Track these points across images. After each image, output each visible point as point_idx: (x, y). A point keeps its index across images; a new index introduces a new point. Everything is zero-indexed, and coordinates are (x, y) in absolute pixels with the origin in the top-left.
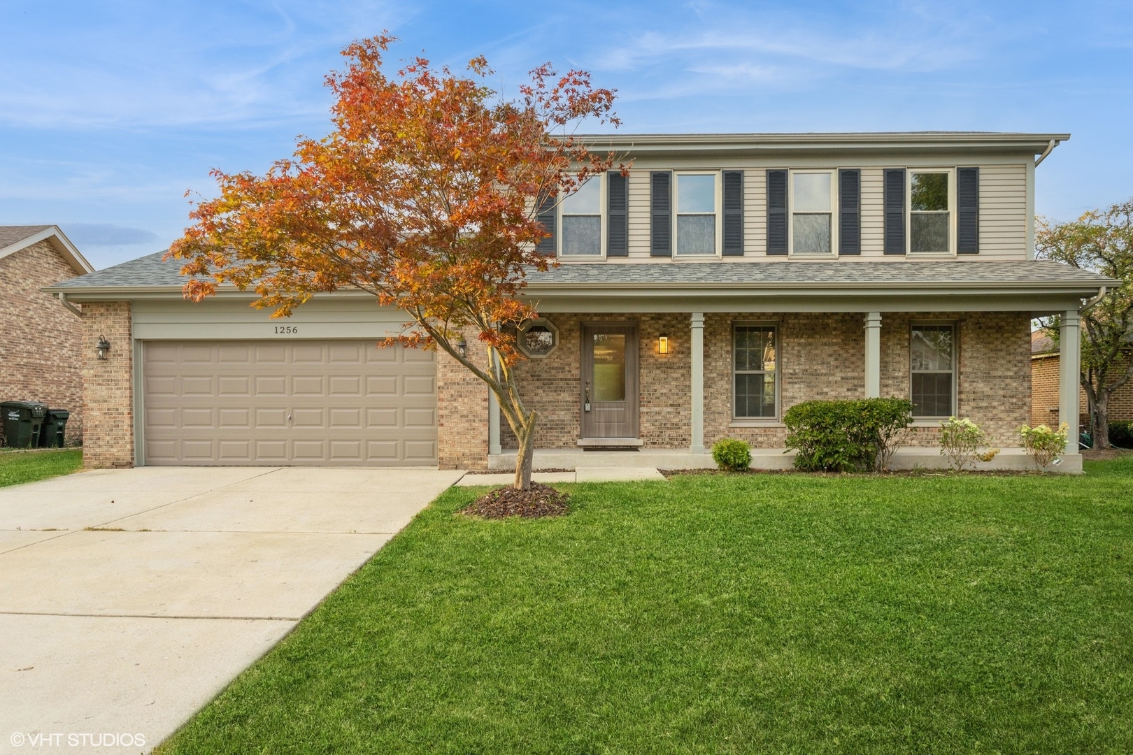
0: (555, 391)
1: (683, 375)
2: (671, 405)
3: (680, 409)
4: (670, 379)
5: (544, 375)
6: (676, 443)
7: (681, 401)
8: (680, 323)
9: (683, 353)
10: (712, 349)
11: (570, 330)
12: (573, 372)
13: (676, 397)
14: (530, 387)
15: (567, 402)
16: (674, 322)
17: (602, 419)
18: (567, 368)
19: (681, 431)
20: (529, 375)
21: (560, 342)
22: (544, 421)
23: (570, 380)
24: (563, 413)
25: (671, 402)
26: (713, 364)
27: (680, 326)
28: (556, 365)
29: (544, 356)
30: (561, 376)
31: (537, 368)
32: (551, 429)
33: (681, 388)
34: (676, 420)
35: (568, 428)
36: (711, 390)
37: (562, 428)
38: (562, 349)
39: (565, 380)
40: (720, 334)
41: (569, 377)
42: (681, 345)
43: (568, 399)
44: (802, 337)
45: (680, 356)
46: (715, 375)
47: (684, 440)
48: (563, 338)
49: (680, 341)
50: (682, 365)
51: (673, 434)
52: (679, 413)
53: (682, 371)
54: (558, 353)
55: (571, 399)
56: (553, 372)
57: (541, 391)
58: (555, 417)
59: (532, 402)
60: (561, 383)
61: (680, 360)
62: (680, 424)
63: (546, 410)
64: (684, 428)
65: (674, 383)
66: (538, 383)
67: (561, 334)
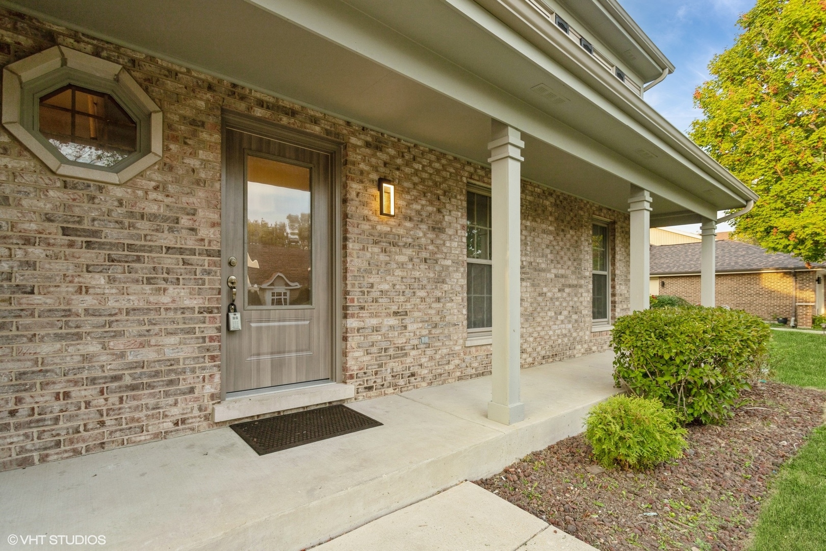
0: (149, 281)
1: (411, 260)
2: (396, 313)
3: (407, 320)
4: (394, 266)
5: (111, 234)
6: (401, 382)
7: (409, 306)
8: (407, 165)
9: (411, 219)
10: (447, 218)
11: (196, 124)
12: (204, 232)
13: (402, 298)
14: (59, 266)
15: (183, 310)
16: (399, 161)
17: (266, 346)
18: (185, 221)
19: (409, 360)
20: (53, 228)
21: (166, 149)
22: (113, 366)
23: (193, 252)
24: (173, 340)
25: (394, 308)
26: (448, 244)
27: (407, 170)
28: (153, 208)
29: (113, 178)
30: (166, 239)
31: (83, 208)
32: (133, 388)
33: (409, 281)
34: (400, 341)
35: (189, 380)
36: (446, 287)
37: (171, 382)
38: (171, 168)
39: (181, 251)
40: (456, 197)
41: (191, 243)
42: (408, 204)
43: (187, 303)
45: (408, 224)
46: (449, 262)
47: (413, 375)
48: (175, 139)
49: (408, 197)
50: (410, 240)
51: (398, 368)
52: (405, 327)
53: (409, 252)
54: (157, 177)
55: (196, 303)
56: (144, 226)
57: (100, 280)
58: (148, 354)
59: (68, 313)
60: (169, 261)
61: (408, 230)
62: (408, 347)
63: (118, 335)
64: (413, 353)
65: (398, 272)
66: (87, 256)
67: (168, 126)
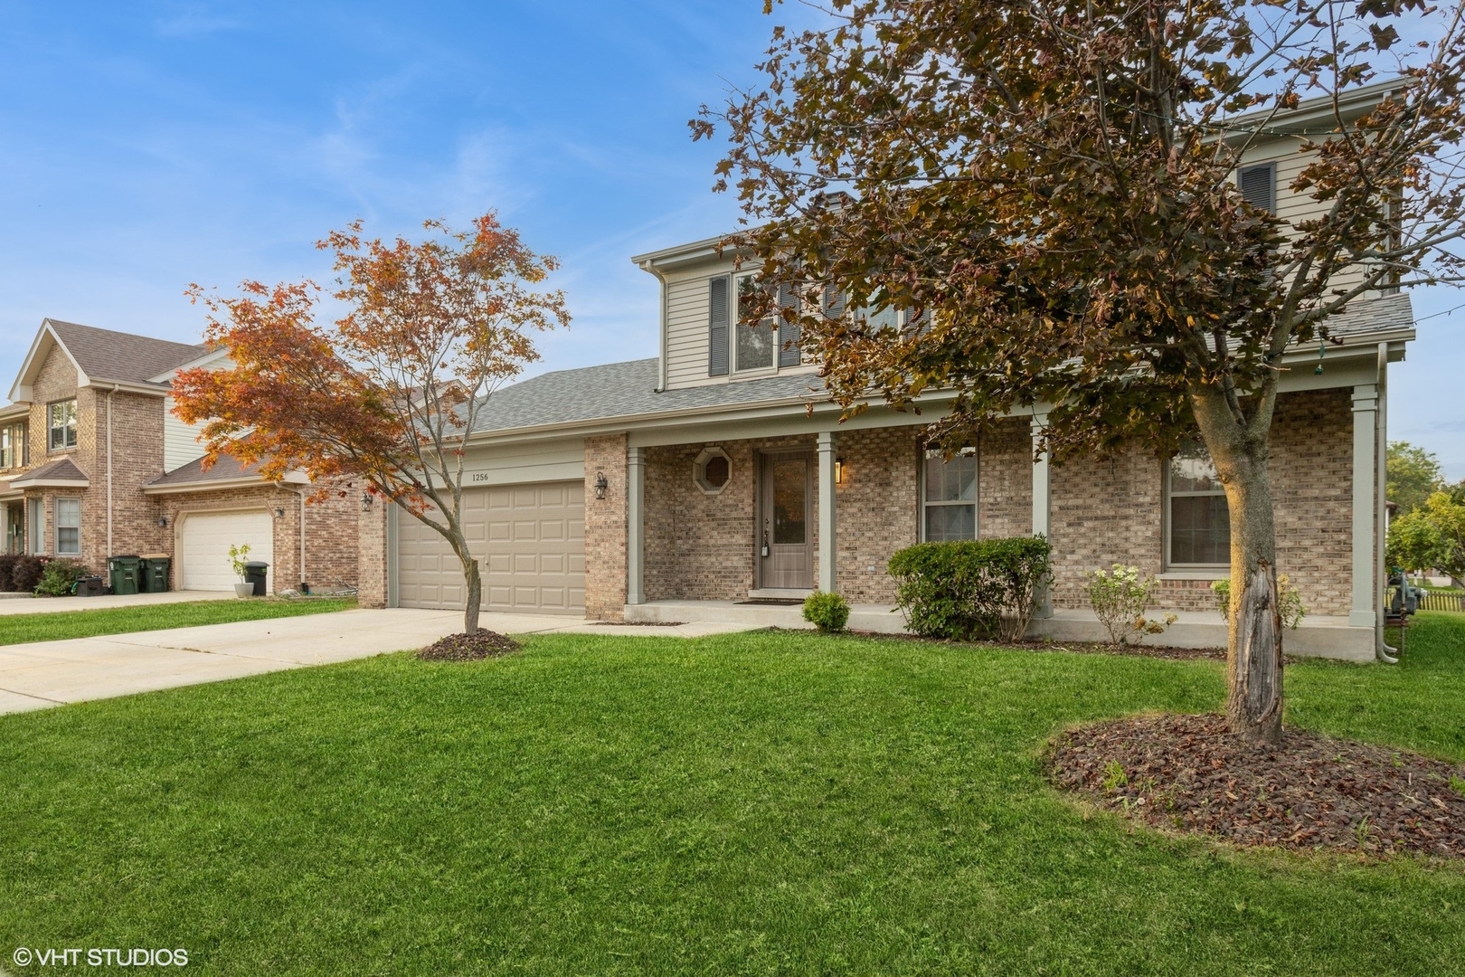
0: (729, 533)
1: (860, 510)
2: (848, 549)
3: (857, 554)
4: (846, 515)
5: (719, 515)
6: (852, 596)
7: (858, 543)
8: (857, 443)
9: (860, 481)
10: (894, 474)
11: (744, 460)
12: (746, 510)
13: (853, 538)
14: (706, 529)
15: (740, 545)
16: (850, 443)
17: (782, 566)
18: (740, 506)
19: (858, 582)
20: (704, 515)
21: (733, 475)
22: (719, 568)
23: (743, 519)
24: (736, 558)
25: (847, 545)
26: (895, 494)
27: (857, 447)
28: (730, 502)
29: (717, 492)
30: (734, 514)
31: (713, 507)
32: (725, 577)
33: (858, 526)
34: (852, 568)
35: (741, 577)
36: (893, 528)
37: (736, 577)
38: (735, 483)
39: (739, 519)
40: (903, 454)
41: (742, 516)
42: (858, 472)
43: (741, 542)
44: (1005, 452)
45: (858, 485)
46: (896, 509)
47: (862, 593)
48: (736, 470)
49: (858, 466)
50: (859, 496)
51: (850, 586)
52: (856, 558)
53: (858, 505)
54: (731, 488)
55: (743, 542)
56: (727, 509)
57: (715, 533)
58: (728, 564)
59: (708, 546)
60: (735, 524)
61: (858, 489)
62: (858, 573)
63: (720, 555)
64: (862, 577)
65: (850, 520)
66: (713, 524)
67: (734, 465)
